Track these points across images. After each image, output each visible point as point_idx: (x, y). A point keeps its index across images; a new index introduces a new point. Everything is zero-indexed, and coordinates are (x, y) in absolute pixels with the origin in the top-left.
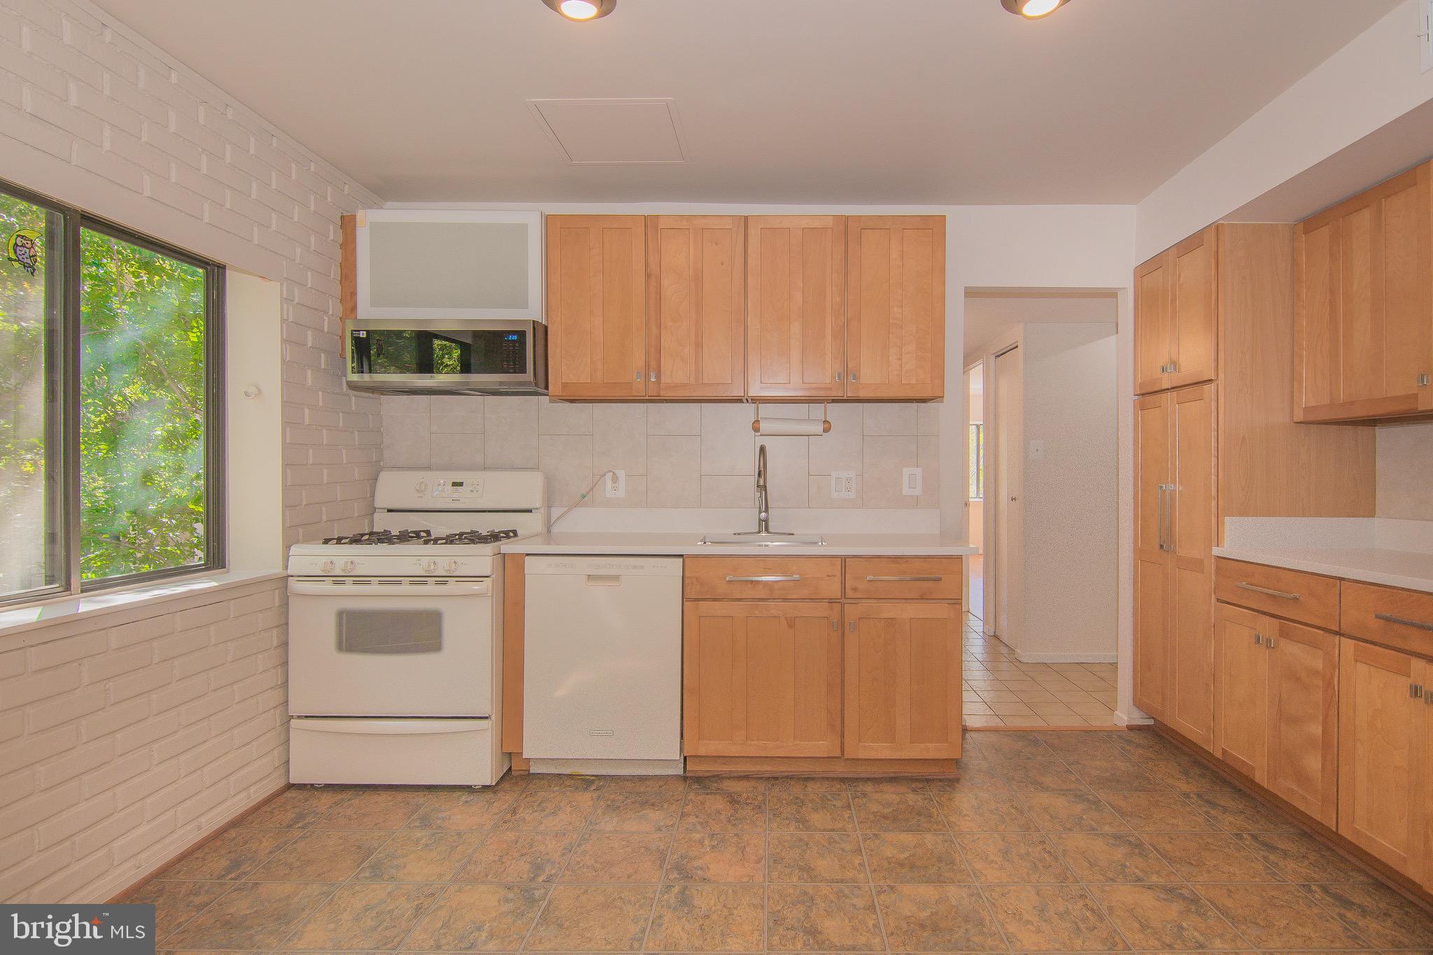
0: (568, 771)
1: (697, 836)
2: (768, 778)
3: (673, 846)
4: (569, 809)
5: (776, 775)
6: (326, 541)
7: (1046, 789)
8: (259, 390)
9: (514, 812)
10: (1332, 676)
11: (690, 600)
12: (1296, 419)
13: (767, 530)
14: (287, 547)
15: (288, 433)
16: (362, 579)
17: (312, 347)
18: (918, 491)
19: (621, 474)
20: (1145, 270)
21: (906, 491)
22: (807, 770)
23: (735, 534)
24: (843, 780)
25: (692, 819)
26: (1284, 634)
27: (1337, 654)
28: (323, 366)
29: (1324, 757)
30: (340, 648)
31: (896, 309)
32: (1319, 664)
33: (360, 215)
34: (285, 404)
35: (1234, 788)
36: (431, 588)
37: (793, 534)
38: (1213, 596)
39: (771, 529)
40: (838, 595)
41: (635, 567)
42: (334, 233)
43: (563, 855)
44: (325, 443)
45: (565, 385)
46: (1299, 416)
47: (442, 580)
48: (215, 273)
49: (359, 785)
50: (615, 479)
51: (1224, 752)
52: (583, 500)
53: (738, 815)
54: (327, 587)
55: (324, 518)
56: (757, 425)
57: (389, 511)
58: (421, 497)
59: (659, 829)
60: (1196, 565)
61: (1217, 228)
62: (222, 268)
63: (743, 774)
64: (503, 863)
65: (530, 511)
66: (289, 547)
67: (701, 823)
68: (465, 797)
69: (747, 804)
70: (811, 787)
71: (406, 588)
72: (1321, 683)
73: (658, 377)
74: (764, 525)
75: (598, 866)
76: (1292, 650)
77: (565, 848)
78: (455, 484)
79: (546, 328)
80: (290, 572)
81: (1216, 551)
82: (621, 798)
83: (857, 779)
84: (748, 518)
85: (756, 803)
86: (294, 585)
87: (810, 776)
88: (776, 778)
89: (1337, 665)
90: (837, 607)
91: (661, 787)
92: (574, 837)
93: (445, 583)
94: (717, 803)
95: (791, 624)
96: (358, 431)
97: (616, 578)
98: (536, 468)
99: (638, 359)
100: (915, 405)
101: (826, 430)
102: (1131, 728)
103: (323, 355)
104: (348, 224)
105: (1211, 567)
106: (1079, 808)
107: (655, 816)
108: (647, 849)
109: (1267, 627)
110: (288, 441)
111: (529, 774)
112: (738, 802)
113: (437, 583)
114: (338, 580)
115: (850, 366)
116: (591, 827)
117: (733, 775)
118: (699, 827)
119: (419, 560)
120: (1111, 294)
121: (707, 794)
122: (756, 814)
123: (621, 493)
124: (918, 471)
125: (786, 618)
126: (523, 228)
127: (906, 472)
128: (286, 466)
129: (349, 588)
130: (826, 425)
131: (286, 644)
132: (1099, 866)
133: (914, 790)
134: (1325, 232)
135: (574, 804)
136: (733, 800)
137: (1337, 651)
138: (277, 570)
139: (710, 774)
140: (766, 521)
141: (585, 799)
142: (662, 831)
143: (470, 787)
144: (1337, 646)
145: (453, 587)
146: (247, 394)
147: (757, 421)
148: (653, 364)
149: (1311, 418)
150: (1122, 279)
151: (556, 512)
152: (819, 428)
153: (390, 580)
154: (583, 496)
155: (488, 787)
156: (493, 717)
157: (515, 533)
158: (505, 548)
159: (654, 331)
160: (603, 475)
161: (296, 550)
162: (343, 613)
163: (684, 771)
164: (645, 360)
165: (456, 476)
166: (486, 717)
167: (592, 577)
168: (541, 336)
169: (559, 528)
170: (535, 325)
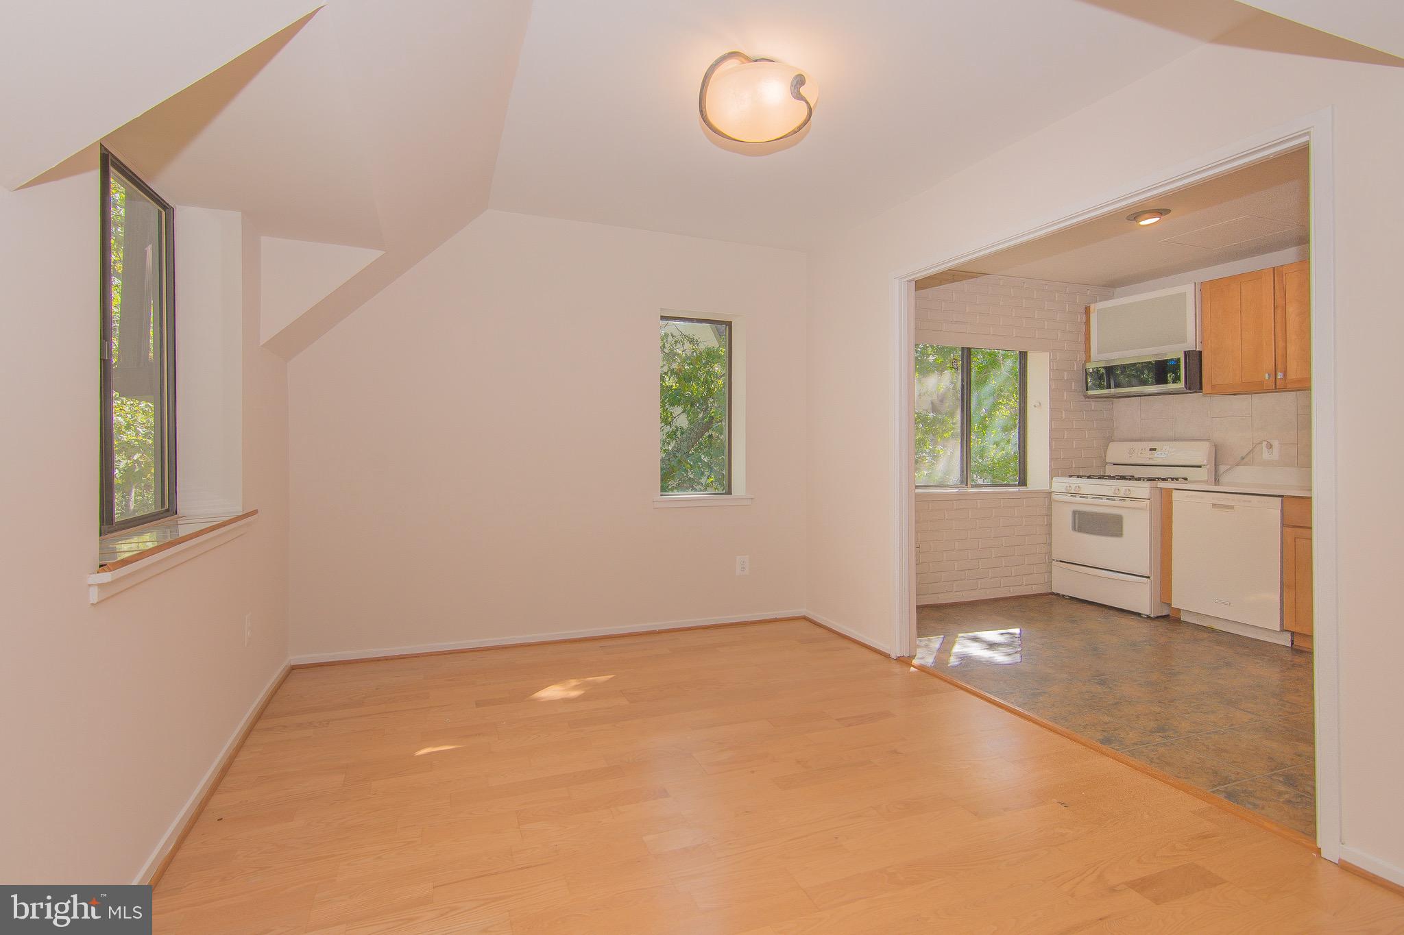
0: (1205, 624)
6: (1070, 476)
8: (1040, 404)
11: (1288, 526)
14: (1051, 479)
15: (1053, 423)
16: (1084, 496)
17: (1067, 380)
19: (1276, 443)
28: (1074, 389)
30: (1074, 529)
33: (1092, 307)
34: (1051, 410)
36: (1117, 502)
41: (1245, 501)
42: (1081, 318)
44: (1075, 427)
45: (1215, 386)
47: (1123, 499)
49: (1085, 600)
50: (1270, 446)
52: (1242, 461)
54: (1068, 498)
55: (1074, 466)
57: (1114, 464)
58: (1129, 457)
62: (1026, 353)
65: (1200, 467)
66: (1052, 479)
71: (1105, 501)
73: (1285, 374)
78: (1151, 449)
79: (1200, 352)
80: (1052, 490)
86: (1054, 496)
93: (1124, 500)
96: (1097, 421)
97: (1232, 507)
98: (1208, 440)
99: (1268, 364)
104: (1087, 311)
110: (1053, 427)
111: (1180, 619)
113: (1121, 500)
114: (1073, 495)
119: (1112, 488)
123: (1276, 456)
126: (1183, 295)
128: (1051, 439)
129: (1078, 499)
138: (1046, 488)
143: (1140, 614)
145: (1128, 503)
146: (1035, 406)
148: (1279, 366)
151: (1223, 468)
153: (1099, 497)
154: (1243, 458)
155: (1149, 617)
156: (1152, 578)
157: (1186, 479)
158: (1161, 484)
159: (1280, 344)
160: (1261, 443)
161: (1055, 479)
162: (1075, 512)
163: (1292, 644)
164: (1274, 364)
165: (1153, 445)
166: (1148, 577)
167: (1214, 505)
168: (1195, 358)
169: (1225, 479)
170: (1187, 354)
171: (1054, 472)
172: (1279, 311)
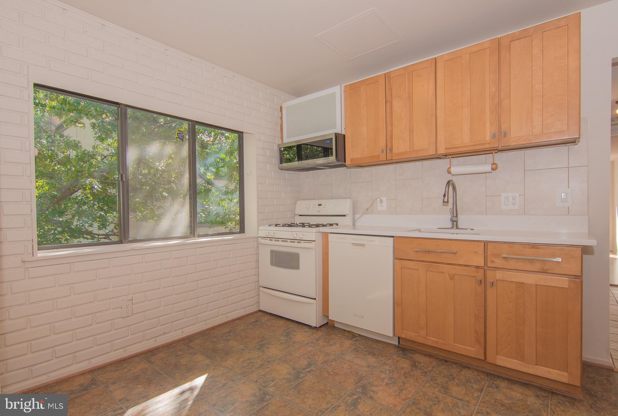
0: (348, 330)
1: (384, 376)
2: (442, 360)
3: (369, 376)
4: (338, 345)
5: (447, 359)
6: (270, 225)
8: (251, 173)
9: (318, 340)
11: (397, 259)
13: (457, 227)
14: (259, 226)
15: (259, 187)
16: (277, 239)
17: (269, 156)
18: (568, 204)
19: (384, 199)
21: (559, 204)
23: (438, 228)
24: (488, 374)
25: (387, 367)
28: (273, 163)
30: (272, 264)
33: (284, 105)
36: (296, 244)
37: (473, 230)
39: (459, 226)
40: (482, 264)
41: (371, 241)
42: (277, 113)
43: (323, 363)
44: (275, 190)
45: (352, 160)
47: (300, 241)
48: (240, 134)
49: (279, 316)
50: (381, 201)
52: (367, 211)
53: (411, 373)
54: (267, 241)
55: (275, 217)
56: (449, 170)
57: (300, 216)
58: (308, 210)
59: (369, 367)
62: (242, 133)
64: (299, 358)
65: (345, 216)
67: (390, 370)
68: (306, 329)
69: (421, 369)
70: (465, 372)
73: (391, 150)
74: (455, 223)
75: (332, 373)
77: (325, 361)
78: (319, 205)
79: (344, 135)
80: (259, 235)
82: (363, 347)
83: (499, 376)
84: (445, 220)
85: (426, 370)
86: (260, 240)
87: (467, 366)
88: (446, 361)
90: (481, 272)
91: (384, 348)
92: (332, 357)
93: (300, 243)
94: (405, 364)
95: (452, 278)
96: (289, 186)
97: (363, 245)
98: (350, 198)
99: (382, 144)
100: (566, 147)
101: (494, 169)
103: (273, 159)
104: (281, 109)
107: (372, 360)
108: (357, 373)
110: (260, 190)
111: (334, 326)
112: (416, 367)
113: (298, 242)
114: (271, 239)
115: (502, 128)
116: (341, 356)
118: (388, 372)
119: (292, 233)
121: (404, 358)
122: (422, 376)
123: (384, 208)
125: (448, 274)
126: (334, 94)
129: (273, 242)
130: (494, 166)
131: (258, 261)
133: (537, 396)
135: (342, 344)
136: (414, 365)
138: (256, 235)
139: (411, 349)
140: (457, 222)
141: (348, 343)
142: (369, 368)
143: (310, 326)
145: (303, 244)
146: (248, 174)
147: (450, 168)
148: (388, 144)
151: (357, 216)
153: (285, 240)
154: (367, 210)
155: (316, 327)
156: (317, 299)
157: (337, 224)
158: (322, 229)
159: (389, 128)
160: (376, 199)
161: (260, 228)
162: (272, 252)
163: (399, 344)
164: (385, 142)
165: (320, 202)
166: (315, 299)
167: (354, 244)
168: (340, 139)
169: (358, 224)
170: (336, 135)
171: (260, 223)
172: (388, 105)
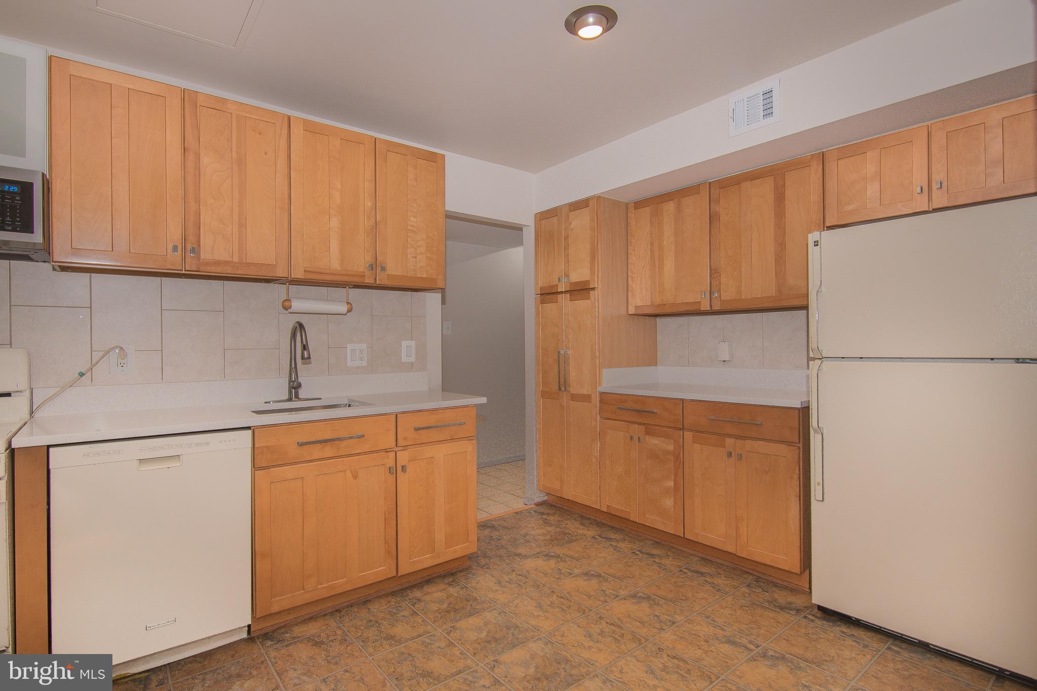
5: (337, 608)
7: (526, 557)
10: (679, 454)
11: (260, 468)
12: (630, 313)
13: (297, 396)
18: (412, 359)
20: (543, 217)
21: (404, 359)
22: (363, 595)
23: (265, 402)
25: (292, 674)
26: (647, 433)
27: (682, 441)
29: (675, 499)
31: (412, 219)
32: (671, 448)
35: (609, 526)
37: (320, 399)
38: (598, 416)
39: (300, 396)
40: (393, 445)
41: (199, 445)
46: (632, 310)
50: (123, 355)
51: (608, 507)
52: (80, 378)
53: (333, 654)
56: (287, 304)
60: (587, 398)
61: (598, 198)
63: (307, 617)
65: (7, 394)
67: (305, 674)
69: (332, 641)
70: (374, 607)
72: (672, 458)
73: (197, 252)
74: (293, 391)
76: (655, 442)
79: (49, 184)
81: (600, 389)
83: (402, 590)
84: (279, 387)
85: (339, 638)
87: (364, 600)
88: (338, 611)
89: (682, 447)
90: (392, 455)
95: (356, 474)
99: (174, 231)
100: (409, 293)
101: (349, 311)
102: (538, 504)
105: (596, 399)
106: (552, 562)
109: (637, 430)
112: (323, 643)
115: (379, 259)
117: (299, 620)
118: (306, 678)
120: (518, 228)
121: (287, 646)
122: (348, 646)
124: (412, 343)
125: (351, 471)
127: (404, 344)
130: (349, 306)
132: (593, 596)
133: (450, 585)
134: (647, 210)
136: (317, 643)
137: (682, 439)
139: (276, 627)
144: (682, 436)
147: (288, 300)
148: (190, 238)
149: (639, 312)
150: (527, 220)
152: (343, 308)
154: (82, 375)
159: (192, 205)
163: (249, 634)
164: (182, 234)
172: (191, 157)
